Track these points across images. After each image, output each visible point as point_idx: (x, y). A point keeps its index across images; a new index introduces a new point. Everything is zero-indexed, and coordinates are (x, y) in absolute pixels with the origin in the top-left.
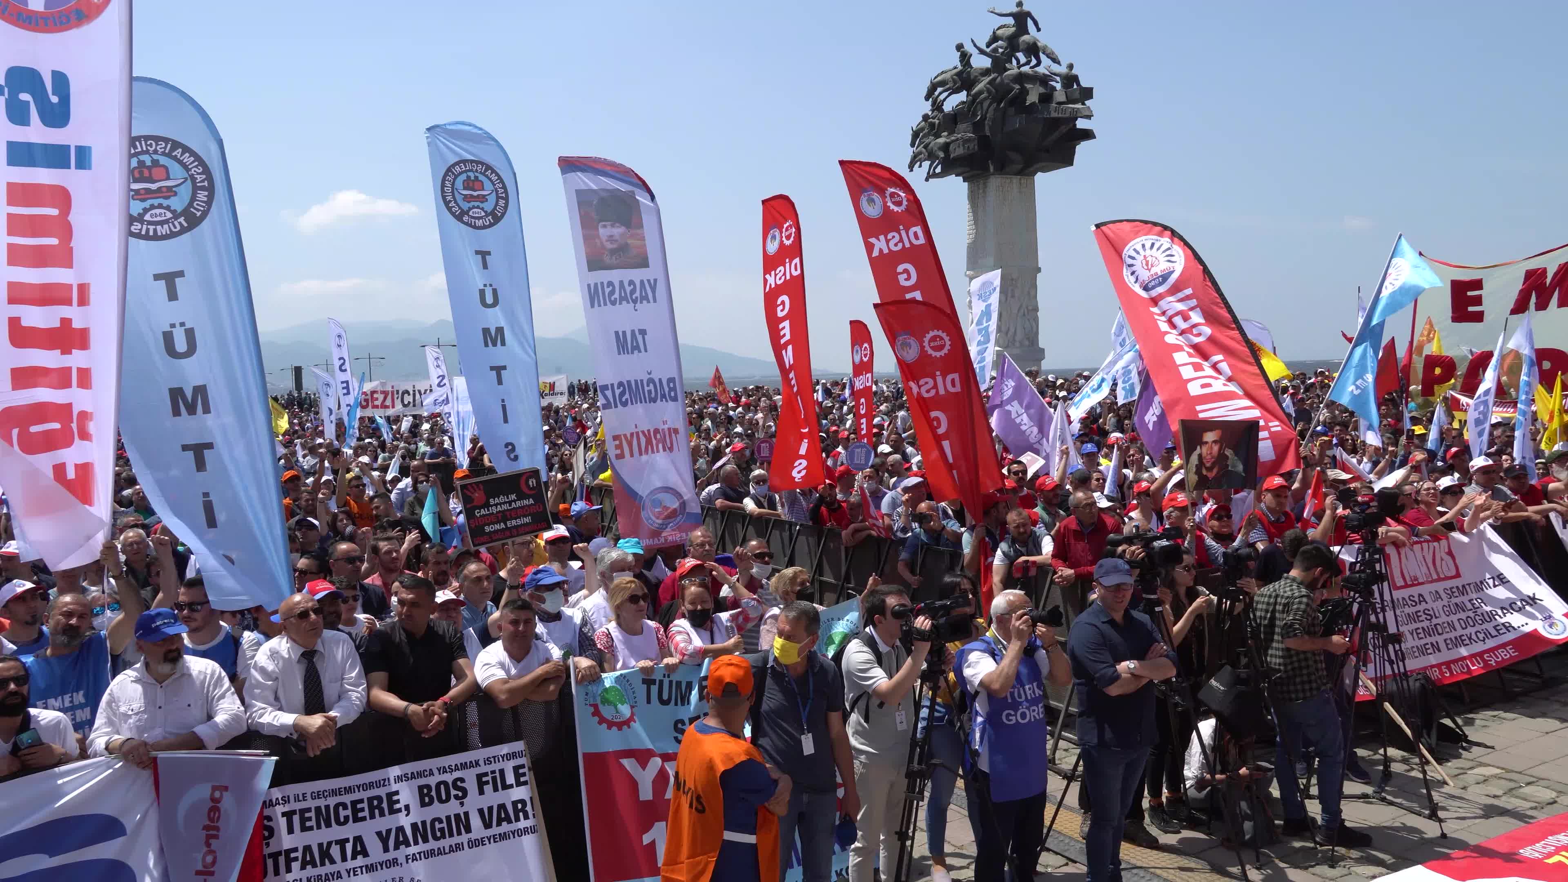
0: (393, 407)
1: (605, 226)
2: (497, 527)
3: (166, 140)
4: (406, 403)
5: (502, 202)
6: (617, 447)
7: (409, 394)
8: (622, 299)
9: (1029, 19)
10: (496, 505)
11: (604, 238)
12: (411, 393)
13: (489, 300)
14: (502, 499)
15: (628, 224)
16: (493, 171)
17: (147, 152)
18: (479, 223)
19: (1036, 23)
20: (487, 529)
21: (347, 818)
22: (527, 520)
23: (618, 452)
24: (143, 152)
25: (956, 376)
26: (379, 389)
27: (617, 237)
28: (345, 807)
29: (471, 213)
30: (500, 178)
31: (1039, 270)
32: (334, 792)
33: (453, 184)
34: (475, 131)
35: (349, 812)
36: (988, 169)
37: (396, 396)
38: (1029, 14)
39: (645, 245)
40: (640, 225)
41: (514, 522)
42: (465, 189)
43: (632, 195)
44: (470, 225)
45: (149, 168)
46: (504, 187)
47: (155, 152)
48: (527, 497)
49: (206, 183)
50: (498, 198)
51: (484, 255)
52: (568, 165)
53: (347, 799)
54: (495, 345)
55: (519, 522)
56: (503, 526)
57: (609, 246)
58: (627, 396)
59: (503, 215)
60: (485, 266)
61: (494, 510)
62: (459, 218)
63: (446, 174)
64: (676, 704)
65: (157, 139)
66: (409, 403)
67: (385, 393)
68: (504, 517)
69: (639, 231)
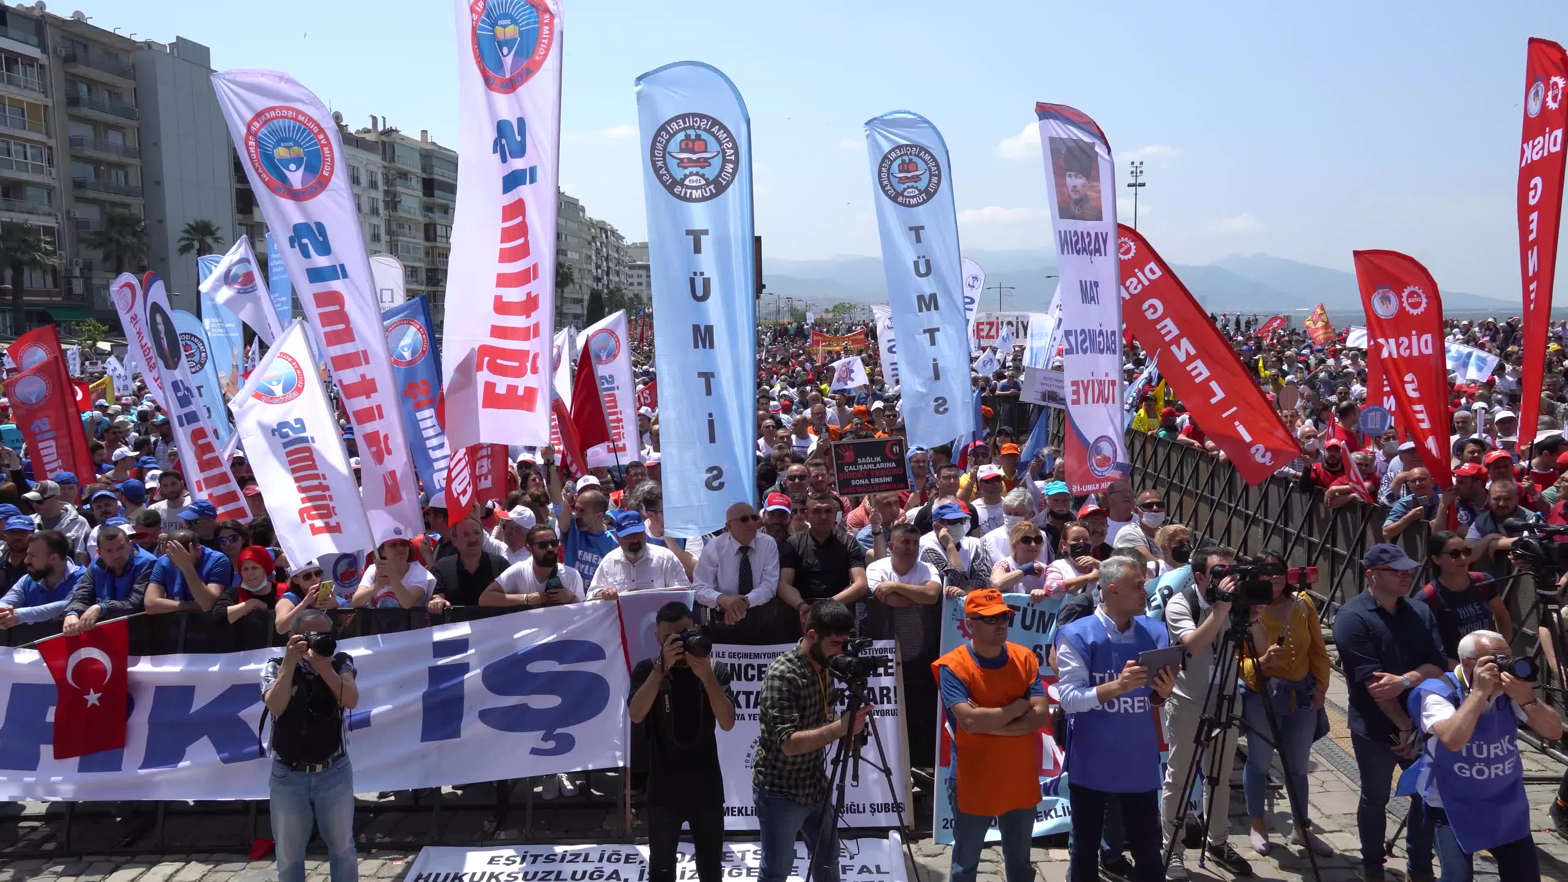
1: (1070, 176)
2: (862, 482)
3: (708, 118)
5: (935, 180)
6: (1075, 392)
7: (1013, 326)
8: (1084, 250)
10: (863, 464)
11: (1070, 188)
12: (1015, 324)
13: (923, 270)
14: (869, 459)
15: (1088, 177)
16: (927, 152)
17: (692, 127)
18: (913, 201)
20: (853, 483)
21: (753, 676)
22: (889, 479)
23: (1075, 397)
24: (690, 127)
25: (1428, 337)
26: (984, 320)
27: (1079, 188)
28: (753, 668)
29: (906, 194)
30: (933, 157)
32: (746, 656)
33: (889, 170)
34: (911, 116)
35: (755, 672)
39: (1100, 198)
40: (1098, 179)
41: (877, 480)
42: (900, 172)
43: (1092, 146)
44: (905, 205)
45: (693, 141)
46: (937, 165)
47: (699, 128)
48: (890, 461)
49: (733, 158)
50: (931, 176)
51: (917, 230)
52: (1045, 111)
53: (756, 662)
54: (929, 309)
55: (881, 480)
56: (867, 481)
57: (1075, 196)
58: (1087, 344)
59: (936, 191)
60: (918, 240)
61: (861, 468)
62: (894, 199)
63: (883, 161)
64: (1038, 631)
65: (701, 116)
67: (991, 325)
68: (868, 474)
69: (1095, 184)
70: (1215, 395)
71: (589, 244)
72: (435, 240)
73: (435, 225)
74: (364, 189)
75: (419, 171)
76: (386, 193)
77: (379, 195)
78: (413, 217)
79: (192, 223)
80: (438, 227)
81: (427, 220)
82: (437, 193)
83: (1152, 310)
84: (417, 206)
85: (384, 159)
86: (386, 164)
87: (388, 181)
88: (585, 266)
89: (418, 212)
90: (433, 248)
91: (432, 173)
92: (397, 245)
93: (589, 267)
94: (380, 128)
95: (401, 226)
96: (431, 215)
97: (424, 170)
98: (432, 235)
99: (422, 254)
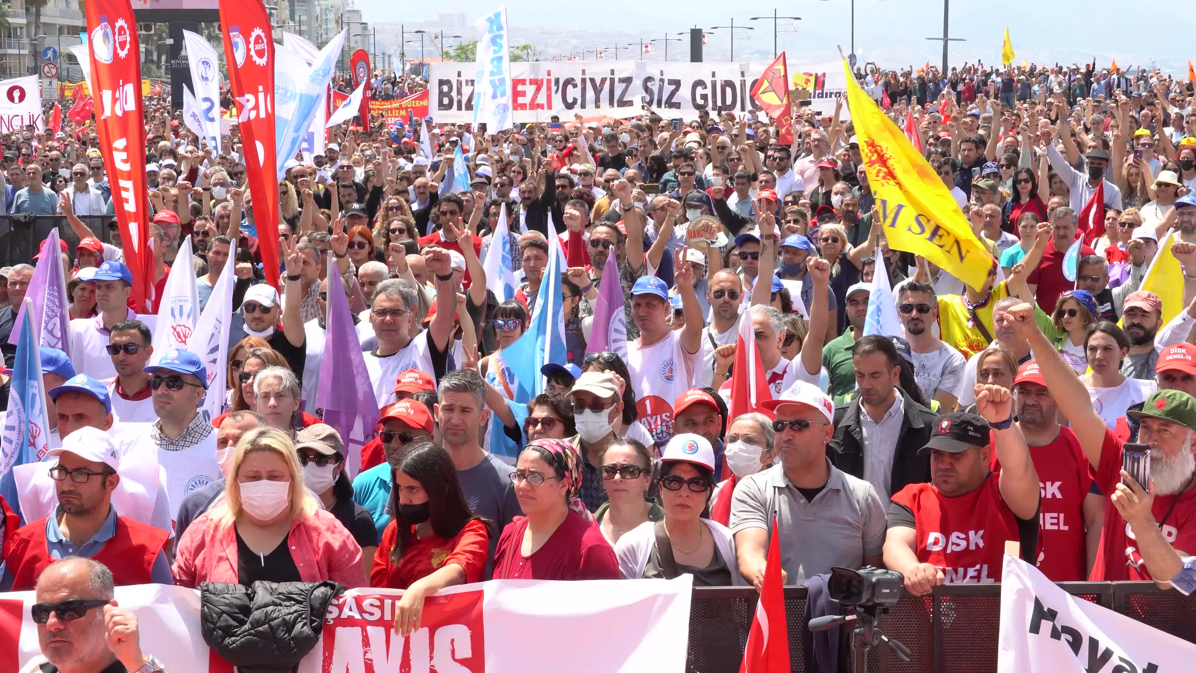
0: (550, 107)
4: (570, 100)
7: (575, 86)
12: (578, 82)
26: (527, 76)
37: (554, 88)
66: (575, 101)
67: (537, 83)
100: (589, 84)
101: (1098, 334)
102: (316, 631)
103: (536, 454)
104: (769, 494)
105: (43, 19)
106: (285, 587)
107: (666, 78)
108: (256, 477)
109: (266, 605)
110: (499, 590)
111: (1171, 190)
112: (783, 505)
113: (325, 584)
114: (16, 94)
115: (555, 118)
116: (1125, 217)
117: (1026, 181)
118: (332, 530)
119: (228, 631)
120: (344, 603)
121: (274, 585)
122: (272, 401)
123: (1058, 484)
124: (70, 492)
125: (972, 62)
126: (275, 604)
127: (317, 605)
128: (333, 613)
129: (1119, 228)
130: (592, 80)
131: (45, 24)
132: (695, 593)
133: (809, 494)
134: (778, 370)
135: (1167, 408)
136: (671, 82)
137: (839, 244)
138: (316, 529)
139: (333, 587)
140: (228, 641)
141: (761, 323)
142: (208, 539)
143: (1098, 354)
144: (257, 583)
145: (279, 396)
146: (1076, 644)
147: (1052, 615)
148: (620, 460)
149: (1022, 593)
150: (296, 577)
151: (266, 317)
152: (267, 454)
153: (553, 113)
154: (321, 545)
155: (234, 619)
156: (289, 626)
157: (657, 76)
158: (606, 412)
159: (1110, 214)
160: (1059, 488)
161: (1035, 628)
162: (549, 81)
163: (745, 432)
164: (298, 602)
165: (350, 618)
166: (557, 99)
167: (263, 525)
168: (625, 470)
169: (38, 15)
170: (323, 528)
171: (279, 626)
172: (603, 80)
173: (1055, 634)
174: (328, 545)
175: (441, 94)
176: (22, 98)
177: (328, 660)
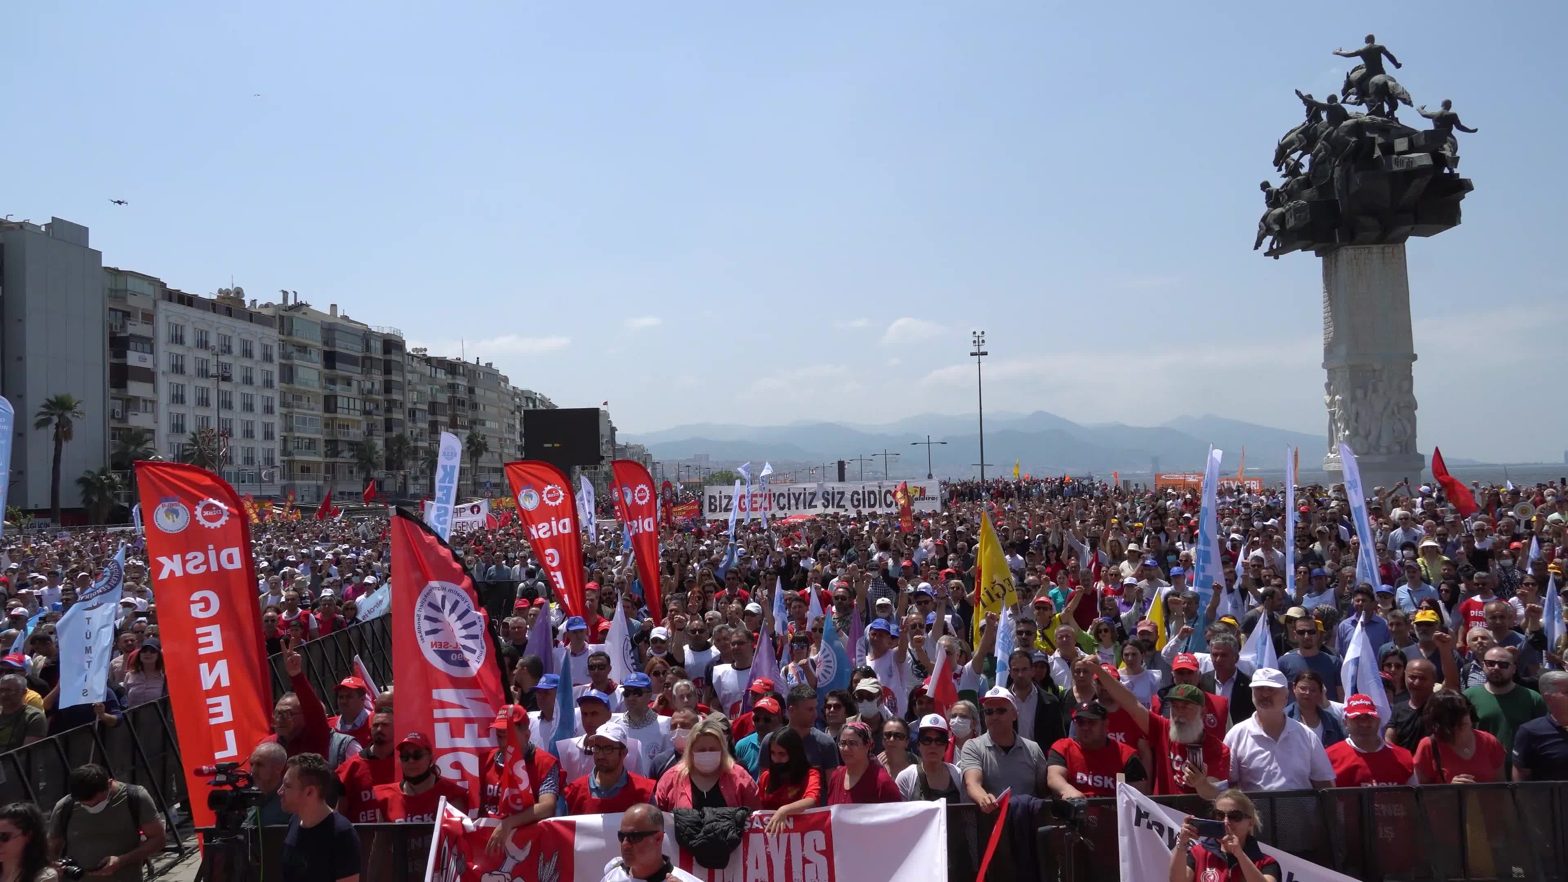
0: (771, 510)
7: (784, 497)
9: (1383, 56)
12: (786, 495)
19: (1392, 59)
26: (758, 492)
31: (1415, 357)
36: (1334, 240)
37: (773, 499)
38: (1382, 50)
66: (785, 506)
67: (764, 496)
70: (224, 747)
71: (513, 413)
72: (336, 412)
73: (335, 397)
74: (257, 362)
75: (319, 345)
76: (282, 366)
77: (274, 369)
78: (311, 389)
79: (53, 399)
80: (339, 399)
81: (327, 392)
82: (338, 365)
83: (202, 605)
84: (317, 378)
85: (281, 332)
86: (282, 337)
87: (286, 356)
88: (506, 436)
89: (316, 384)
90: (333, 419)
91: (334, 346)
92: (292, 417)
93: (511, 436)
94: (291, 302)
95: (300, 398)
96: (332, 387)
97: (326, 343)
98: (332, 407)
99: (320, 425)
100: (792, 496)
101: (1129, 646)
102: (740, 835)
103: (851, 731)
104: (983, 750)
105: (479, 464)
106: (720, 810)
107: (836, 491)
108: (703, 750)
109: (712, 822)
110: (839, 810)
111: (1137, 555)
112: (991, 756)
113: (742, 808)
114: (476, 510)
115: (773, 516)
116: (1112, 570)
117: (1053, 552)
118: (743, 776)
119: (691, 837)
120: (753, 819)
121: (714, 810)
122: (686, 700)
123: (1122, 734)
124: (602, 759)
125: (997, 477)
126: (717, 821)
127: (739, 820)
128: (748, 825)
129: (1109, 577)
130: (794, 494)
131: (481, 467)
132: (948, 807)
133: (1006, 749)
134: (957, 672)
135: (1186, 694)
136: (838, 493)
137: (960, 591)
138: (734, 775)
139: (747, 810)
140: (691, 842)
141: (948, 646)
142: (675, 783)
143: (1130, 658)
144: (705, 809)
145: (688, 696)
146: (1161, 831)
147: (1147, 815)
148: (894, 730)
149: (1129, 803)
150: (724, 805)
151: (664, 646)
152: (710, 737)
153: (772, 512)
154: (737, 785)
155: (695, 830)
156: (725, 833)
157: (831, 491)
158: (876, 701)
159: (1104, 568)
160: (1124, 736)
161: (1138, 823)
162: (770, 495)
163: (960, 712)
164: (729, 819)
165: (758, 828)
166: (774, 504)
167: (705, 775)
168: (896, 735)
169: (477, 462)
170: (738, 775)
171: (720, 833)
172: (800, 494)
173: (1149, 826)
174: (741, 785)
175: (711, 504)
176: (478, 511)
177: (746, 853)
